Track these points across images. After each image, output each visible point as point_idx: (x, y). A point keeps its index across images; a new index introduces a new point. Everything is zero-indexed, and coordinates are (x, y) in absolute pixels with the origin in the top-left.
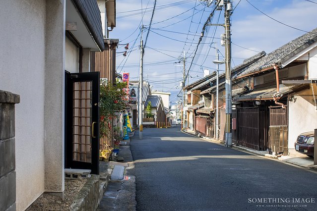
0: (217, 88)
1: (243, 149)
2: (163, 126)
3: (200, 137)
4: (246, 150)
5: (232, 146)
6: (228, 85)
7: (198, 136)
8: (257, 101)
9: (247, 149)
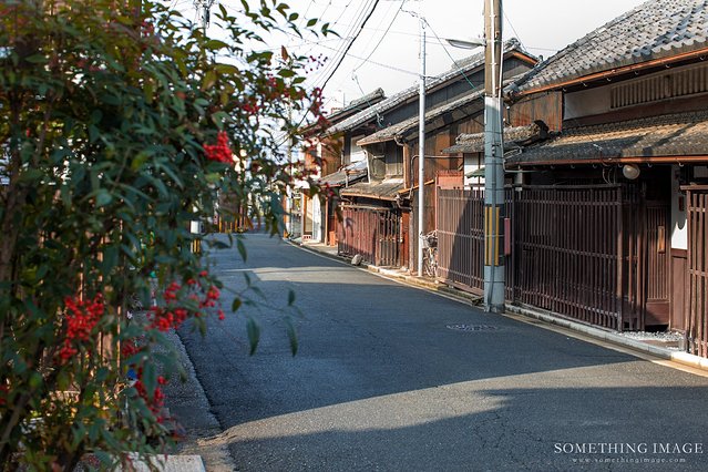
0: (421, 128)
1: (554, 322)
2: (234, 228)
3: (359, 265)
4: (568, 327)
5: (503, 308)
6: (494, 109)
7: (354, 261)
8: (630, 164)
9: (573, 325)
